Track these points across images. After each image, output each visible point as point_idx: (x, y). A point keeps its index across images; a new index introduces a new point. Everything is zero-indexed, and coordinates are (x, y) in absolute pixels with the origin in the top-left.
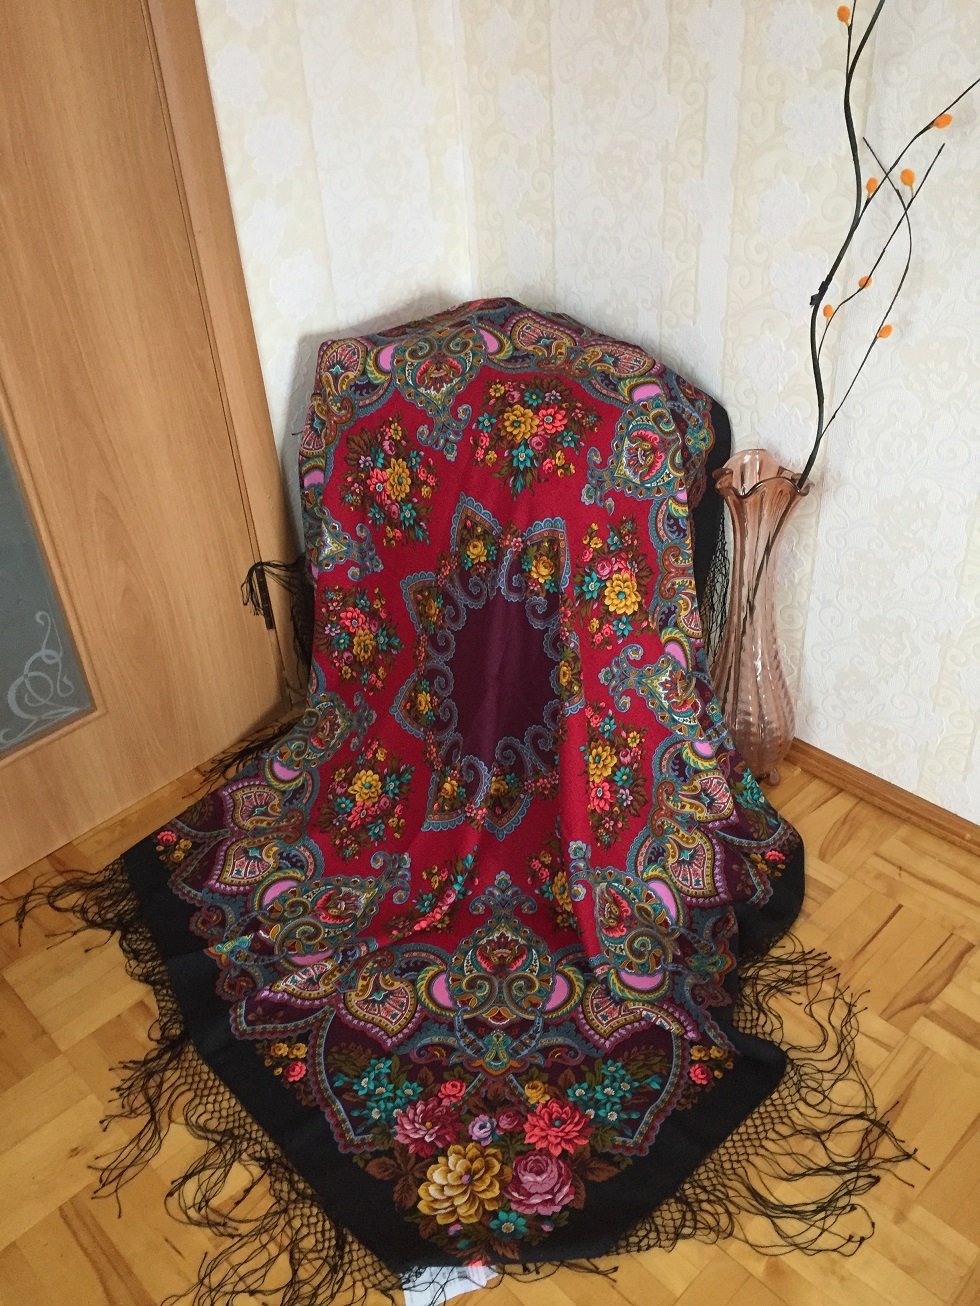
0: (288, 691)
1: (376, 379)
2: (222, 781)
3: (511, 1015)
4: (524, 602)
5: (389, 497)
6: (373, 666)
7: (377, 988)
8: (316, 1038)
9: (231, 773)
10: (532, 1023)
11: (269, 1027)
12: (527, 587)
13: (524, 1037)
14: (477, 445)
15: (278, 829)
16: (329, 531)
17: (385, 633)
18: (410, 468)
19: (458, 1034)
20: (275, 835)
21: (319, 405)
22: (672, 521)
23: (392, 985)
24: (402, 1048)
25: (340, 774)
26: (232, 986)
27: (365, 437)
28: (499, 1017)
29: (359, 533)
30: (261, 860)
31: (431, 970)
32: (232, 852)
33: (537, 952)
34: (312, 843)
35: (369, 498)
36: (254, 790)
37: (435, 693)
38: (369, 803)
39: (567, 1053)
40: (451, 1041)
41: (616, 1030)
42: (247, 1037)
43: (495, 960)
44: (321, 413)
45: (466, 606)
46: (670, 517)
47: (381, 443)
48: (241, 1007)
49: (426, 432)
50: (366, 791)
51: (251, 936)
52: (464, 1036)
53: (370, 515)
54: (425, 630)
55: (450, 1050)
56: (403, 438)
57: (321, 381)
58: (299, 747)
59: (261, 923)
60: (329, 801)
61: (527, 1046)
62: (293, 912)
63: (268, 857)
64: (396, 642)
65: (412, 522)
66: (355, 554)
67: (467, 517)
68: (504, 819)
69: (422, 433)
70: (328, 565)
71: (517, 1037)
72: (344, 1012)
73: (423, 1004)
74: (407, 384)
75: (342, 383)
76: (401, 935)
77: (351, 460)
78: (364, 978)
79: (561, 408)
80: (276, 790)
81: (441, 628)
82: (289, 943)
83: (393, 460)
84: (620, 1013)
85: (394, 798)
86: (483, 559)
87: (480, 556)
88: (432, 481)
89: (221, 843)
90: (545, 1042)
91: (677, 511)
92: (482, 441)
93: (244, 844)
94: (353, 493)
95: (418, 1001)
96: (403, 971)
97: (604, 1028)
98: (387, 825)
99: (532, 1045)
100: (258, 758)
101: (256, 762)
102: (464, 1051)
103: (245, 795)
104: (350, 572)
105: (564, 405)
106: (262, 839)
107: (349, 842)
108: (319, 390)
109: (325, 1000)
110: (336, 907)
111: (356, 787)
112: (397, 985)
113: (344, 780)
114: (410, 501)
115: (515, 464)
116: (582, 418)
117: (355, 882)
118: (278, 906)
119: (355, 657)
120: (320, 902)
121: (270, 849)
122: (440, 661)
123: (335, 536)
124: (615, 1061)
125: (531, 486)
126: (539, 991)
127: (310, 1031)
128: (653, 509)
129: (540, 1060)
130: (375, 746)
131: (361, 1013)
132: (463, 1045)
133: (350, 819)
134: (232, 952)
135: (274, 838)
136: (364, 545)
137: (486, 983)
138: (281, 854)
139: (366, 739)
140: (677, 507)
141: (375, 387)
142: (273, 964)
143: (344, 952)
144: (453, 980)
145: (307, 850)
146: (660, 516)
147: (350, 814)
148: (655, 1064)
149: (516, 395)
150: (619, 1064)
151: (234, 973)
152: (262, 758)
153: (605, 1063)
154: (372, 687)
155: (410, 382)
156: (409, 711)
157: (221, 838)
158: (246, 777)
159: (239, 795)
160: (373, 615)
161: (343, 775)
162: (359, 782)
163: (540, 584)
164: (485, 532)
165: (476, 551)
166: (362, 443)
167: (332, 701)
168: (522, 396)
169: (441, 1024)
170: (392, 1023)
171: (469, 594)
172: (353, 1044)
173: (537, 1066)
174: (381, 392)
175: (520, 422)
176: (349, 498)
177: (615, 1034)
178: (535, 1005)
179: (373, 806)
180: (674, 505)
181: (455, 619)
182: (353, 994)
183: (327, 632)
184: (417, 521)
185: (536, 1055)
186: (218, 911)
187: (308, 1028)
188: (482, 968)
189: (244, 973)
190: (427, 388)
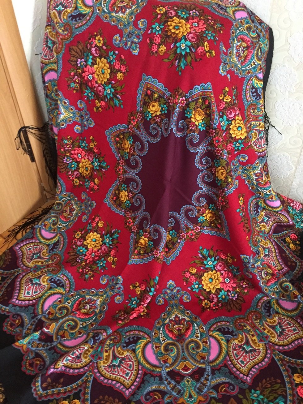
0: (45, 192)
1: (84, 11)
2: (15, 241)
3: (193, 366)
4: (185, 137)
5: (96, 82)
6: (91, 178)
7: (115, 357)
8: (84, 394)
9: (19, 236)
10: (204, 370)
11: (56, 390)
12: (188, 128)
13: (202, 380)
14: (152, 43)
15: (48, 266)
16: (63, 106)
17: (97, 160)
18: (109, 63)
19: (166, 382)
20: (46, 269)
21: (50, 32)
22: (254, 90)
23: (123, 354)
24: (136, 396)
25: (78, 235)
26: (31, 365)
27: (80, 47)
28: (186, 368)
29: (79, 106)
30: (40, 284)
31: (143, 342)
32: (23, 282)
33: (197, 324)
34: (67, 272)
35: (85, 84)
36: (32, 245)
37: (130, 191)
38: (95, 249)
39: (228, 388)
40: (162, 387)
41: (250, 370)
42: (43, 399)
43: (176, 332)
44: (52, 36)
45: (148, 141)
46: (253, 87)
47: (90, 49)
48: (38, 382)
49: (119, 38)
50: (94, 243)
51: (39, 332)
52: (169, 383)
53: (86, 94)
54: (122, 157)
55: (163, 393)
56: (103, 45)
57: (50, 17)
58: (54, 221)
59: (43, 322)
60: (74, 248)
61: (206, 386)
62: (61, 313)
63: (44, 282)
64: (104, 165)
65: (111, 96)
66: (78, 119)
67: (148, 89)
68: (170, 254)
69: (116, 40)
70: (63, 125)
71: (198, 380)
72: (98, 375)
73: (142, 365)
74: (104, 12)
75: (64, 16)
76: (123, 323)
77: (72, 61)
78: (106, 351)
79: (200, 19)
80: (44, 244)
81: (133, 155)
82: (61, 333)
83: (98, 60)
84: (250, 359)
85: (109, 247)
86: (158, 113)
87: (156, 112)
88: (123, 69)
89: (17, 277)
90: (215, 382)
91: (257, 84)
92: (156, 40)
93: (30, 276)
94: (75, 82)
95: (139, 363)
96: (128, 344)
97: (244, 369)
98: (107, 261)
99: (208, 385)
100: (33, 228)
101: (32, 230)
102: (171, 394)
103: (27, 248)
104: (75, 129)
105: (202, 18)
106: (40, 272)
107: (87, 271)
108: (50, 22)
109: (86, 368)
110: (85, 308)
111: (88, 241)
112: (126, 353)
113: (81, 237)
114: (110, 83)
115: (178, 51)
116: (214, 25)
117: (93, 292)
118: (53, 311)
119: (81, 174)
120: (75, 306)
121: (44, 278)
122: (132, 174)
123: (66, 108)
124: (256, 391)
125: (191, 64)
126: (203, 349)
127: (80, 390)
128: (245, 82)
129: (215, 394)
130: (97, 220)
131: (108, 375)
132: (169, 389)
133: (86, 258)
134: (29, 343)
135: (46, 272)
136: (83, 113)
137: (175, 347)
138: (50, 280)
139: (91, 215)
140: (257, 82)
141: (84, 16)
142: (53, 348)
143: (94, 337)
144: (156, 347)
145: (65, 276)
146: (248, 87)
147: (85, 255)
148: (277, 389)
149: (173, 12)
150: (258, 392)
151: (31, 356)
152: (35, 228)
153: (251, 392)
154: (92, 189)
155: (106, 10)
156: (115, 201)
157: (16, 274)
158: (27, 239)
159: (24, 248)
160: (90, 151)
161: (80, 235)
162: (90, 239)
163: (196, 125)
164: (160, 97)
165: (154, 109)
166: (78, 51)
167: (69, 197)
168: (177, 13)
169: (155, 377)
170: (126, 379)
171: (150, 134)
172: (107, 397)
173: (215, 398)
174: (88, 18)
175: (178, 26)
176: (73, 85)
177: (251, 372)
178: (203, 358)
179: (98, 251)
180: (256, 81)
181: (141, 150)
182: (102, 362)
183: (65, 162)
184: (115, 95)
185: (212, 391)
186: (19, 318)
187: (79, 388)
188: (170, 338)
189: (38, 355)
190: (117, 12)
